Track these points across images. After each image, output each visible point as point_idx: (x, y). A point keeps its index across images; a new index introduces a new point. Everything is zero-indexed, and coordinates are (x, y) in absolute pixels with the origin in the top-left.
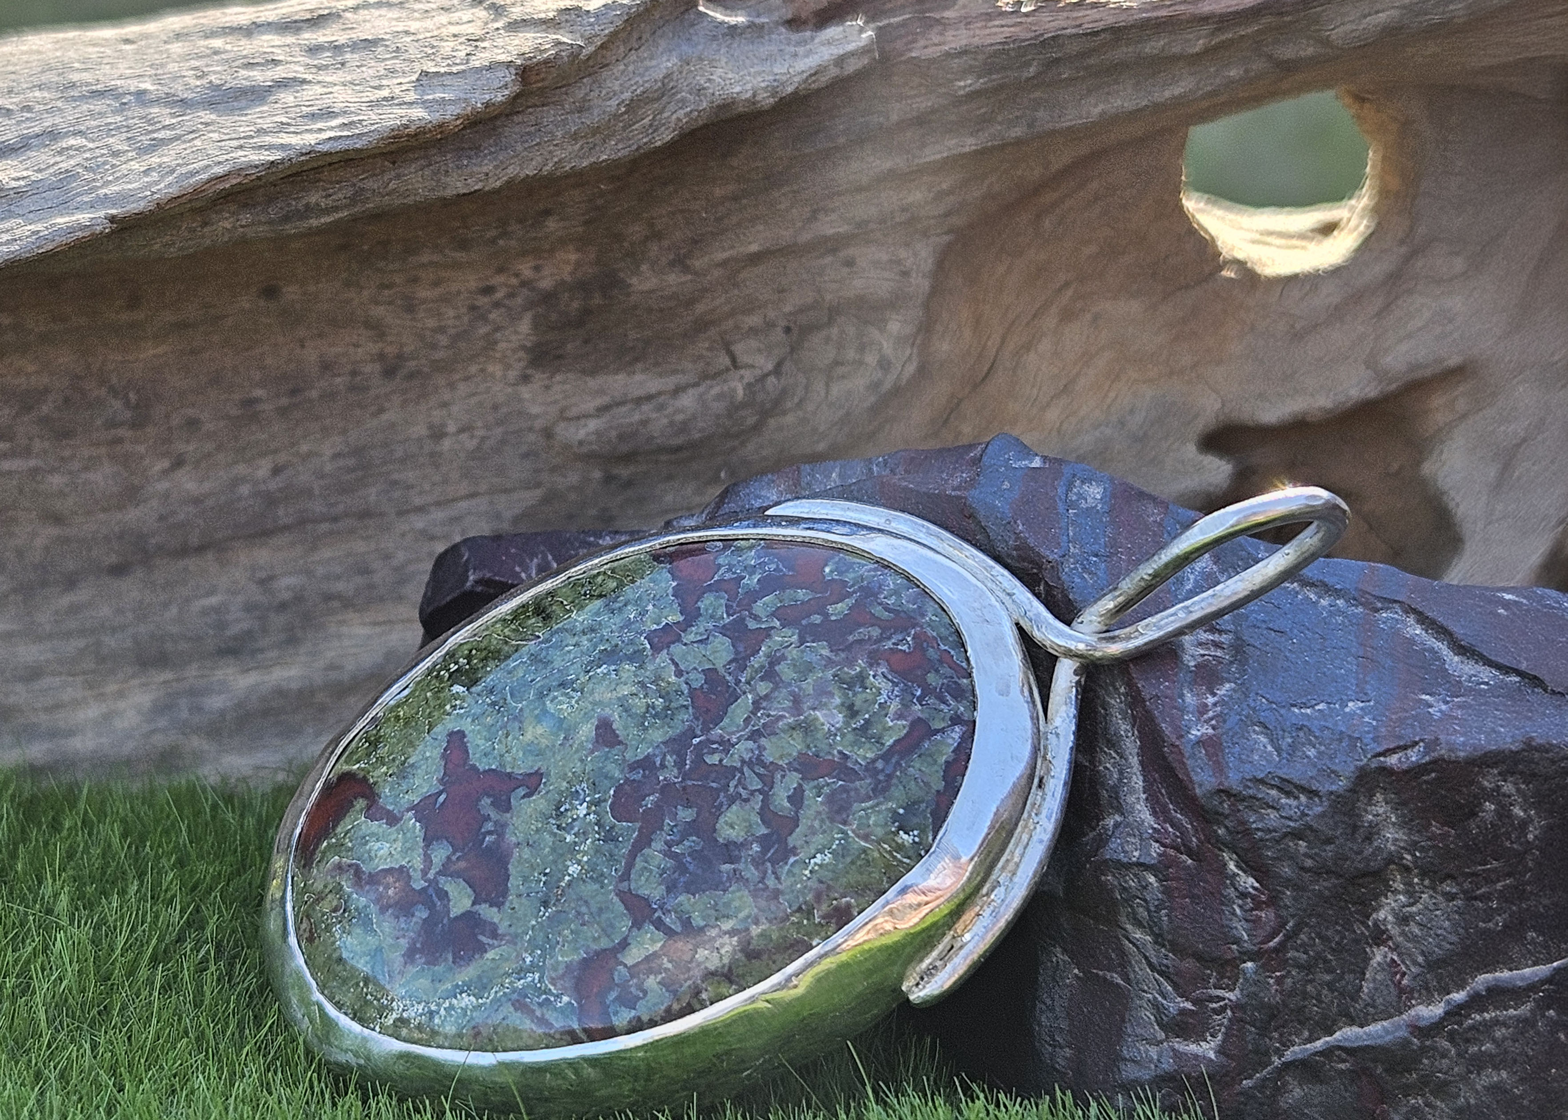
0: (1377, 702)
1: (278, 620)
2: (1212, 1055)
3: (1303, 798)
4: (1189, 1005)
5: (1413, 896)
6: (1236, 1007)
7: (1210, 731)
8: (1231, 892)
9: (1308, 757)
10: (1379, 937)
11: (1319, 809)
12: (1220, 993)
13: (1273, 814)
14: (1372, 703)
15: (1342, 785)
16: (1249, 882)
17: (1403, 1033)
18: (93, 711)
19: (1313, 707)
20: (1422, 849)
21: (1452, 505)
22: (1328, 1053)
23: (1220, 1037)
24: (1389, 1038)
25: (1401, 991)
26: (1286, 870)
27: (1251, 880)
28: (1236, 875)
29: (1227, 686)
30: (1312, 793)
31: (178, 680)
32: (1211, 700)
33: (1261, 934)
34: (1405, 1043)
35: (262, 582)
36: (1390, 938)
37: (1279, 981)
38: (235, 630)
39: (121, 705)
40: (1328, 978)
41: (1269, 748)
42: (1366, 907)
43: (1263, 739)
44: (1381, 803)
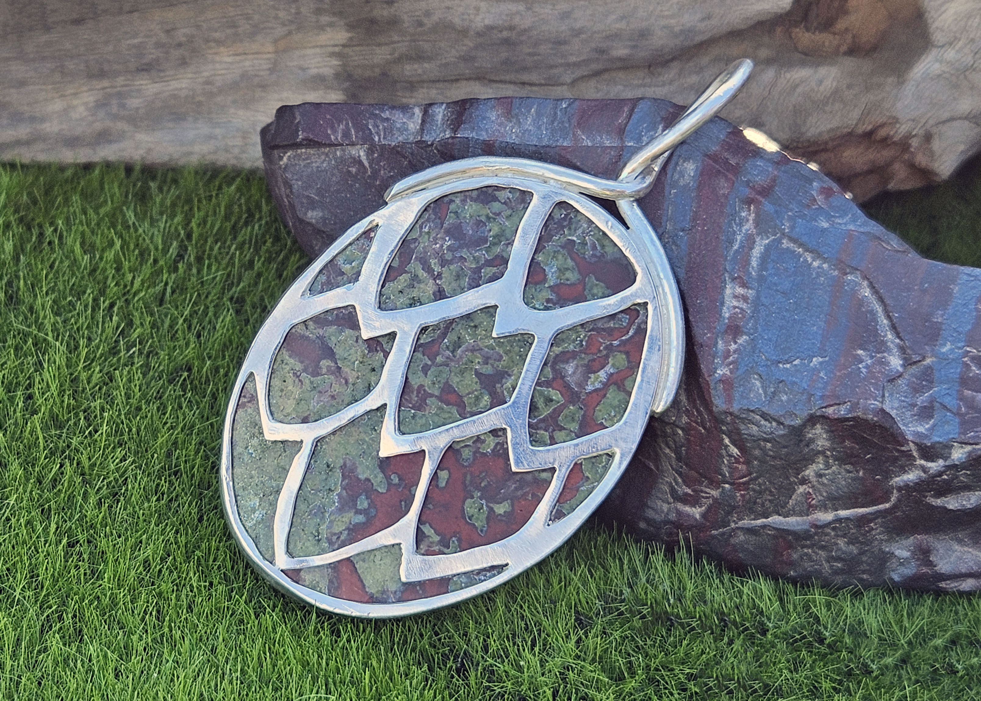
0: (830, 359)
1: (176, 53)
2: (698, 517)
3: (774, 424)
4: (689, 491)
5: (828, 466)
6: (715, 500)
7: (728, 373)
8: (724, 452)
9: (782, 401)
10: (804, 481)
11: (782, 432)
12: (708, 490)
13: (755, 428)
14: (827, 359)
15: (798, 422)
16: (735, 451)
17: (806, 527)
18: (58, 105)
19: (791, 362)
20: (838, 452)
21: (930, 21)
22: (764, 527)
23: (703, 508)
24: (799, 528)
25: (810, 506)
26: (757, 452)
27: (736, 450)
28: (727, 446)
29: (744, 337)
30: (780, 423)
31: (112, 87)
32: (733, 347)
33: (737, 475)
34: (807, 531)
35: (168, 31)
36: (810, 482)
37: (742, 496)
38: (148, 59)
39: (75, 102)
40: (770, 498)
41: (761, 391)
42: (798, 471)
43: (758, 383)
44: (818, 429)
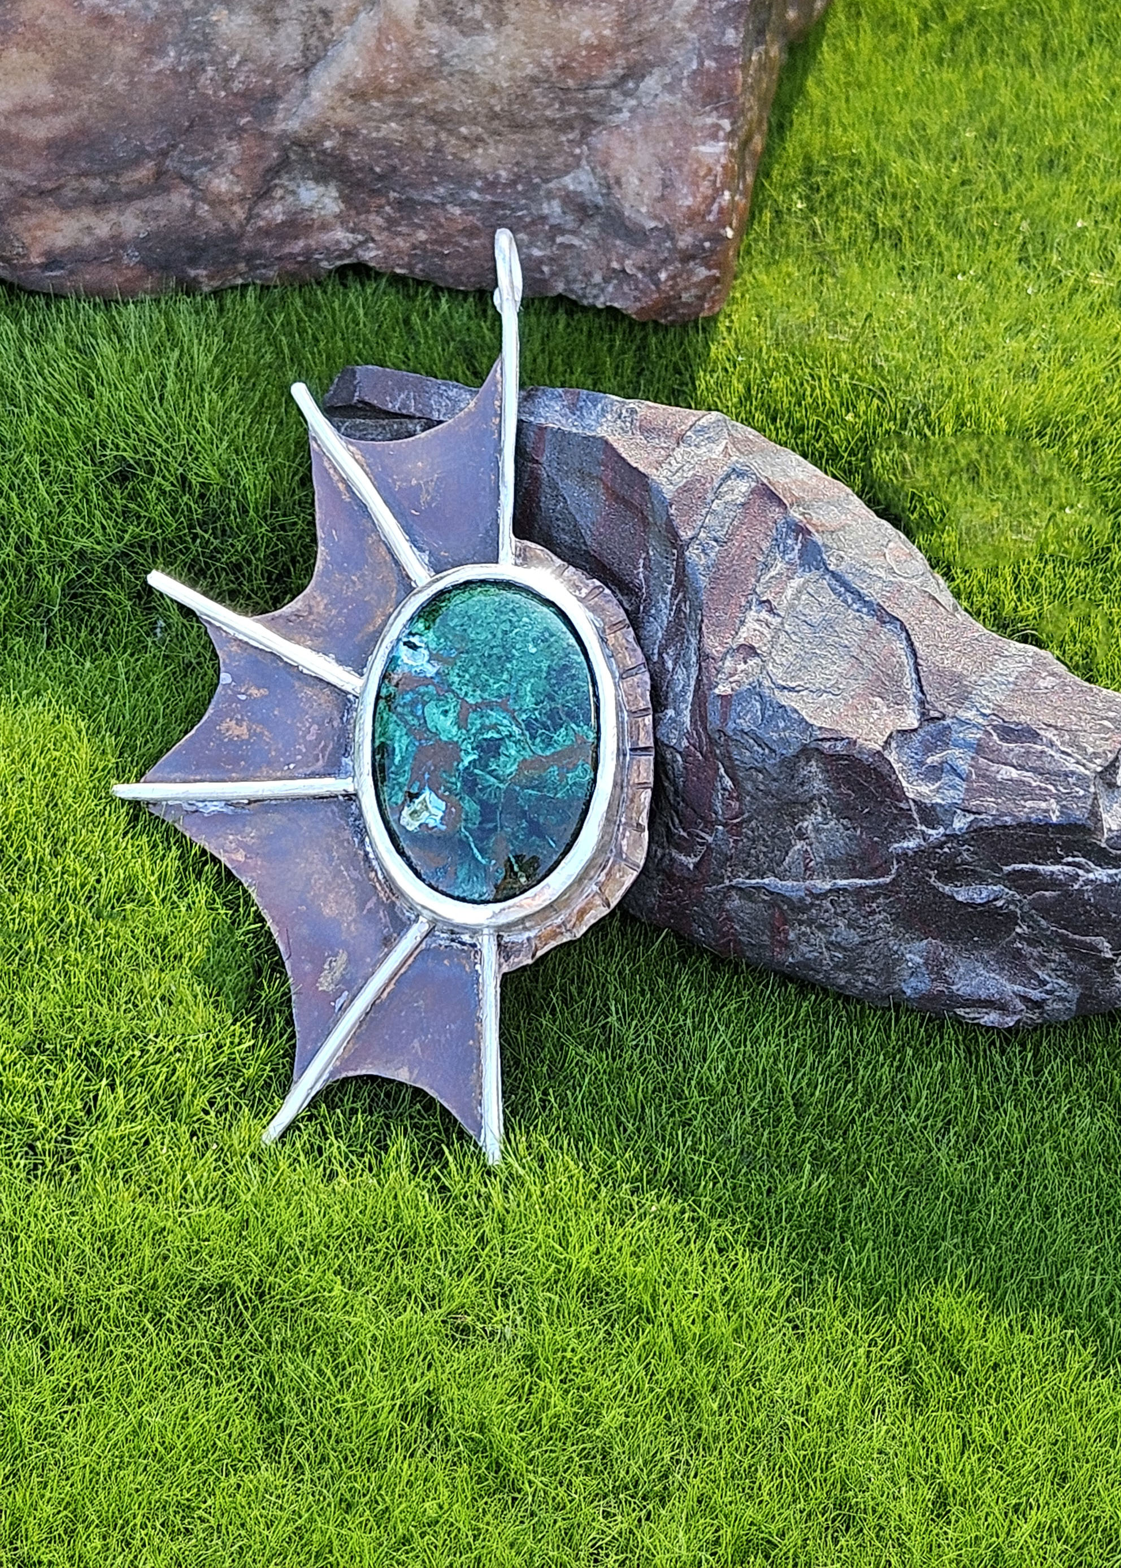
2: (691, 866)
3: (767, 751)
4: (685, 835)
5: (826, 819)
6: (709, 847)
8: (719, 784)
10: (801, 835)
11: (774, 762)
12: (703, 834)
13: (748, 754)
15: (792, 751)
17: (803, 892)
20: (834, 799)
22: (758, 888)
23: (698, 857)
24: (794, 894)
25: (808, 869)
26: (749, 786)
27: (730, 782)
28: (722, 777)
30: (773, 750)
32: (742, 666)
33: (730, 813)
34: (803, 898)
36: (808, 838)
37: (736, 842)
40: (764, 850)
42: (794, 819)
43: (758, 705)
44: (814, 767)
